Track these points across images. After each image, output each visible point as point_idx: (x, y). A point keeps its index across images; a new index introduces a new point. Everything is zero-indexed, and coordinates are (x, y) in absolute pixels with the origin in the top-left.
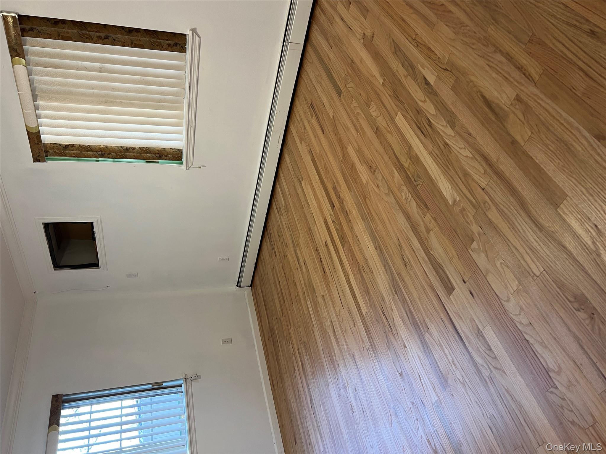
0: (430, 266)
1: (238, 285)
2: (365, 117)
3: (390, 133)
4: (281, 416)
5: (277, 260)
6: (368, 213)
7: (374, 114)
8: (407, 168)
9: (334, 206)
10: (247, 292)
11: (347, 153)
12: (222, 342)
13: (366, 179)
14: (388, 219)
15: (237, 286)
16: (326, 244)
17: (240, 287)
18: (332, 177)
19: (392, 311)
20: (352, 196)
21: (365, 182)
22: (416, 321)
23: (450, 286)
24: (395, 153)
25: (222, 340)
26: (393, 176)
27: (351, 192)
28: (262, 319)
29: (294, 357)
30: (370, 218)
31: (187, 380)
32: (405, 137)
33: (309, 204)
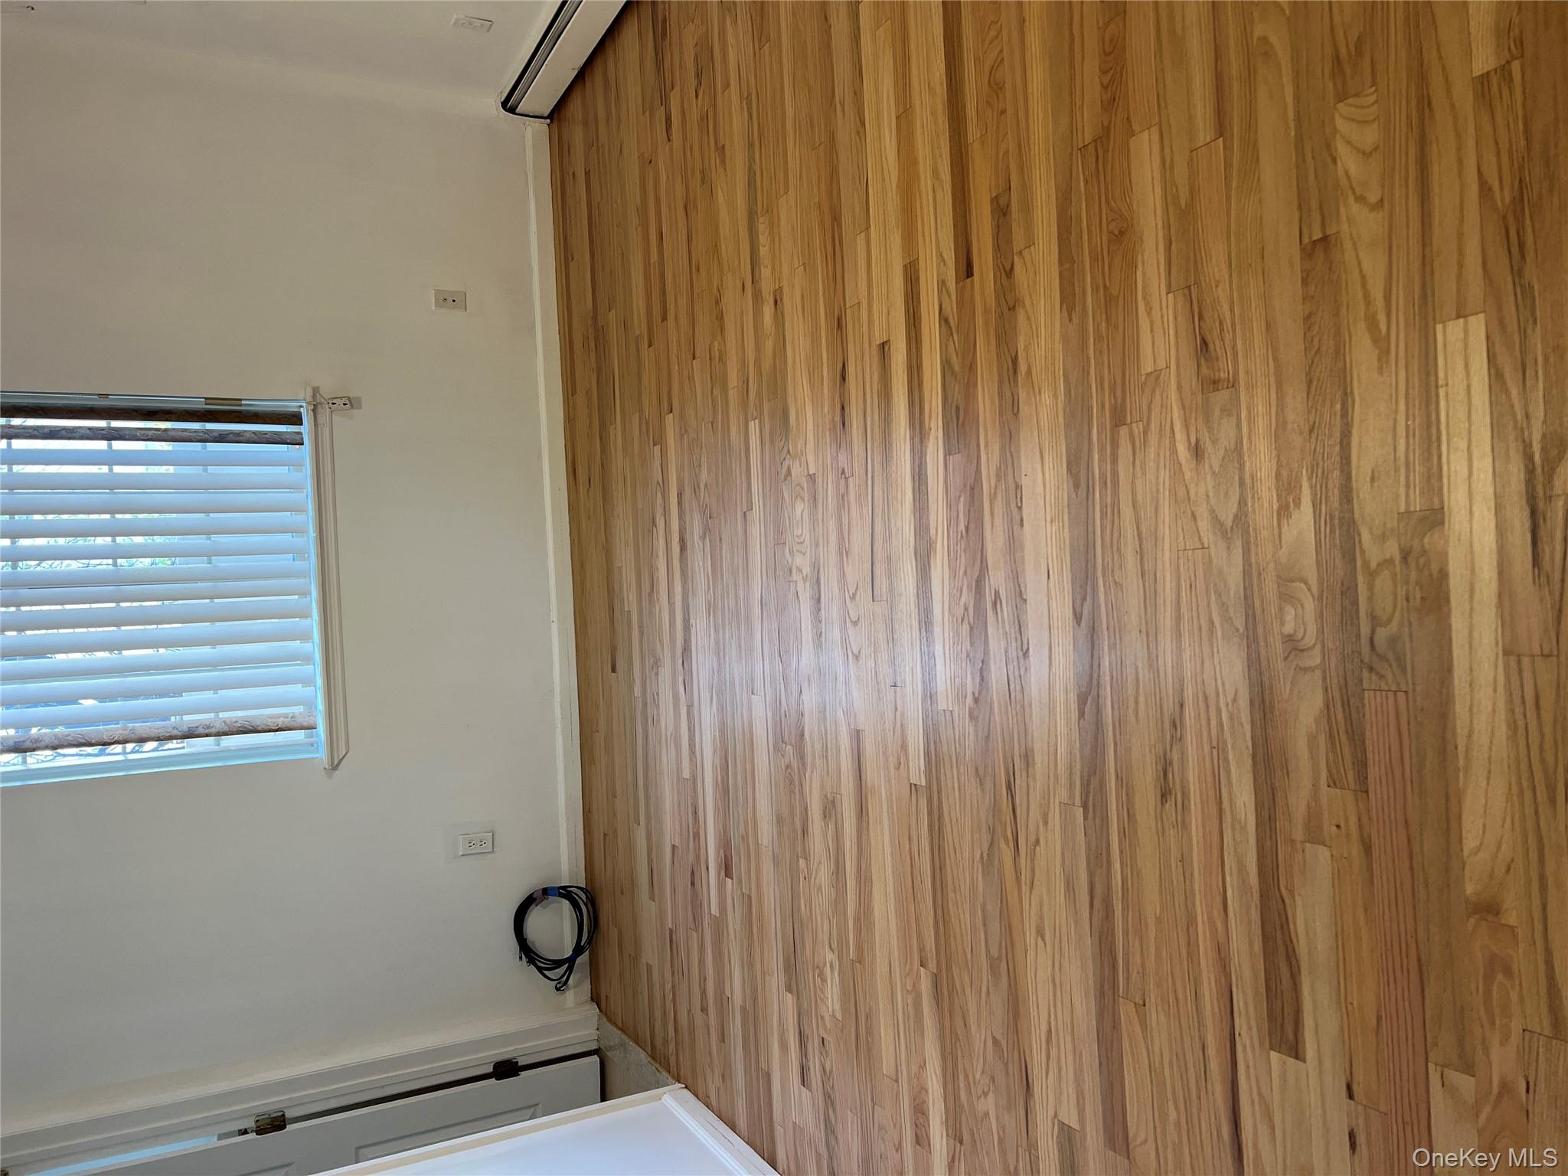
0: (1253, 911)
1: (509, 105)
2: (1298, 114)
3: (1375, 341)
4: (582, 565)
5: (671, 149)
6: (1103, 476)
7: (1349, 163)
8: (1366, 564)
9: (969, 273)
10: (533, 135)
11: (1126, 151)
12: (437, 300)
13: (1162, 364)
14: (1178, 603)
15: (504, 104)
16: (884, 347)
17: (512, 110)
18: (1007, 152)
19: (1046, 823)
20: (1065, 339)
21: (1148, 367)
22: (1113, 943)
23: (1291, 1037)
24: (1349, 444)
25: (438, 292)
26: (1287, 507)
27: (1070, 320)
28: (573, 265)
29: (659, 495)
30: (1104, 507)
31: (320, 410)
32: (1440, 457)
33: (863, 124)
